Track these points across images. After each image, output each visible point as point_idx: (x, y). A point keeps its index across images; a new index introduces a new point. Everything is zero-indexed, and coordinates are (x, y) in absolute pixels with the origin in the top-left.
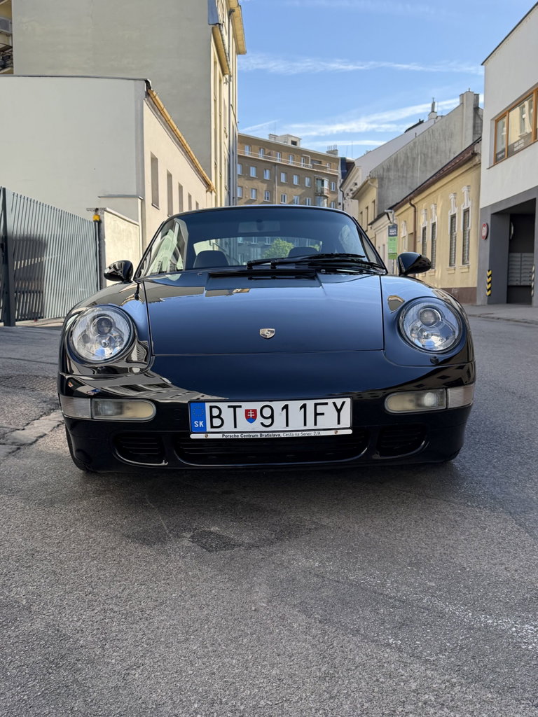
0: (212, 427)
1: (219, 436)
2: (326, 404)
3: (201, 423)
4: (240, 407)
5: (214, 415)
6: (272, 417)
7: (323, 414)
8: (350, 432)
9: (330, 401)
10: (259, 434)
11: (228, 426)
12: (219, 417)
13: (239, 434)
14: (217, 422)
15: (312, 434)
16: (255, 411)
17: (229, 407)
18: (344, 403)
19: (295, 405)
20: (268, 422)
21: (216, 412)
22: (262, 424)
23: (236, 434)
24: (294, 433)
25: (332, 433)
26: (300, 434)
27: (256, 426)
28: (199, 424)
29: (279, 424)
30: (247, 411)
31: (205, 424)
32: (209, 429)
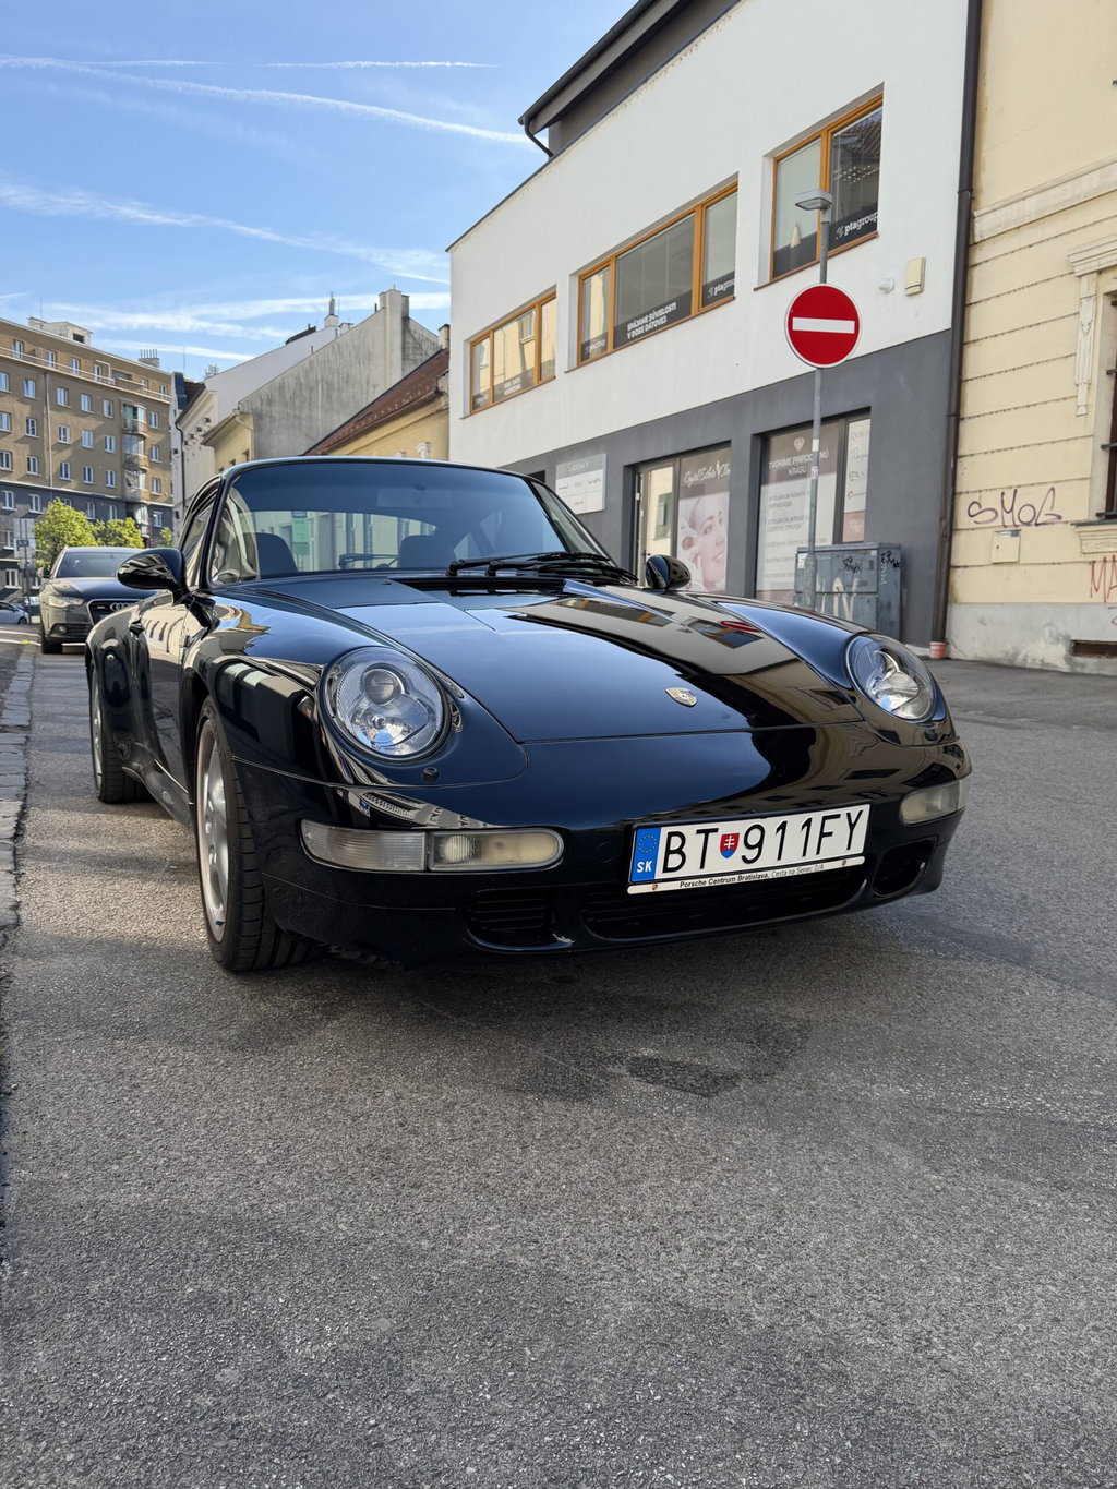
0: (666, 870)
1: (675, 886)
2: (838, 816)
3: (648, 865)
4: (716, 830)
5: (671, 849)
6: (760, 845)
7: (830, 834)
8: (861, 861)
9: (843, 812)
10: (736, 876)
11: (691, 869)
12: (679, 851)
13: (707, 880)
14: (675, 860)
15: (813, 869)
16: (736, 836)
17: (699, 832)
18: (861, 812)
19: (795, 821)
20: (751, 854)
21: (676, 843)
22: (744, 858)
23: (702, 880)
24: (787, 870)
25: (838, 865)
26: (796, 871)
27: (734, 863)
28: (644, 866)
29: (768, 858)
30: (725, 837)
31: (654, 866)
32: (659, 874)
